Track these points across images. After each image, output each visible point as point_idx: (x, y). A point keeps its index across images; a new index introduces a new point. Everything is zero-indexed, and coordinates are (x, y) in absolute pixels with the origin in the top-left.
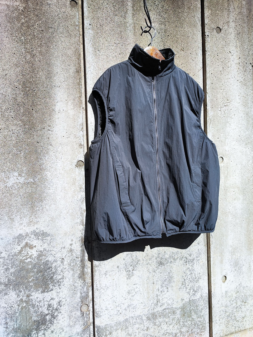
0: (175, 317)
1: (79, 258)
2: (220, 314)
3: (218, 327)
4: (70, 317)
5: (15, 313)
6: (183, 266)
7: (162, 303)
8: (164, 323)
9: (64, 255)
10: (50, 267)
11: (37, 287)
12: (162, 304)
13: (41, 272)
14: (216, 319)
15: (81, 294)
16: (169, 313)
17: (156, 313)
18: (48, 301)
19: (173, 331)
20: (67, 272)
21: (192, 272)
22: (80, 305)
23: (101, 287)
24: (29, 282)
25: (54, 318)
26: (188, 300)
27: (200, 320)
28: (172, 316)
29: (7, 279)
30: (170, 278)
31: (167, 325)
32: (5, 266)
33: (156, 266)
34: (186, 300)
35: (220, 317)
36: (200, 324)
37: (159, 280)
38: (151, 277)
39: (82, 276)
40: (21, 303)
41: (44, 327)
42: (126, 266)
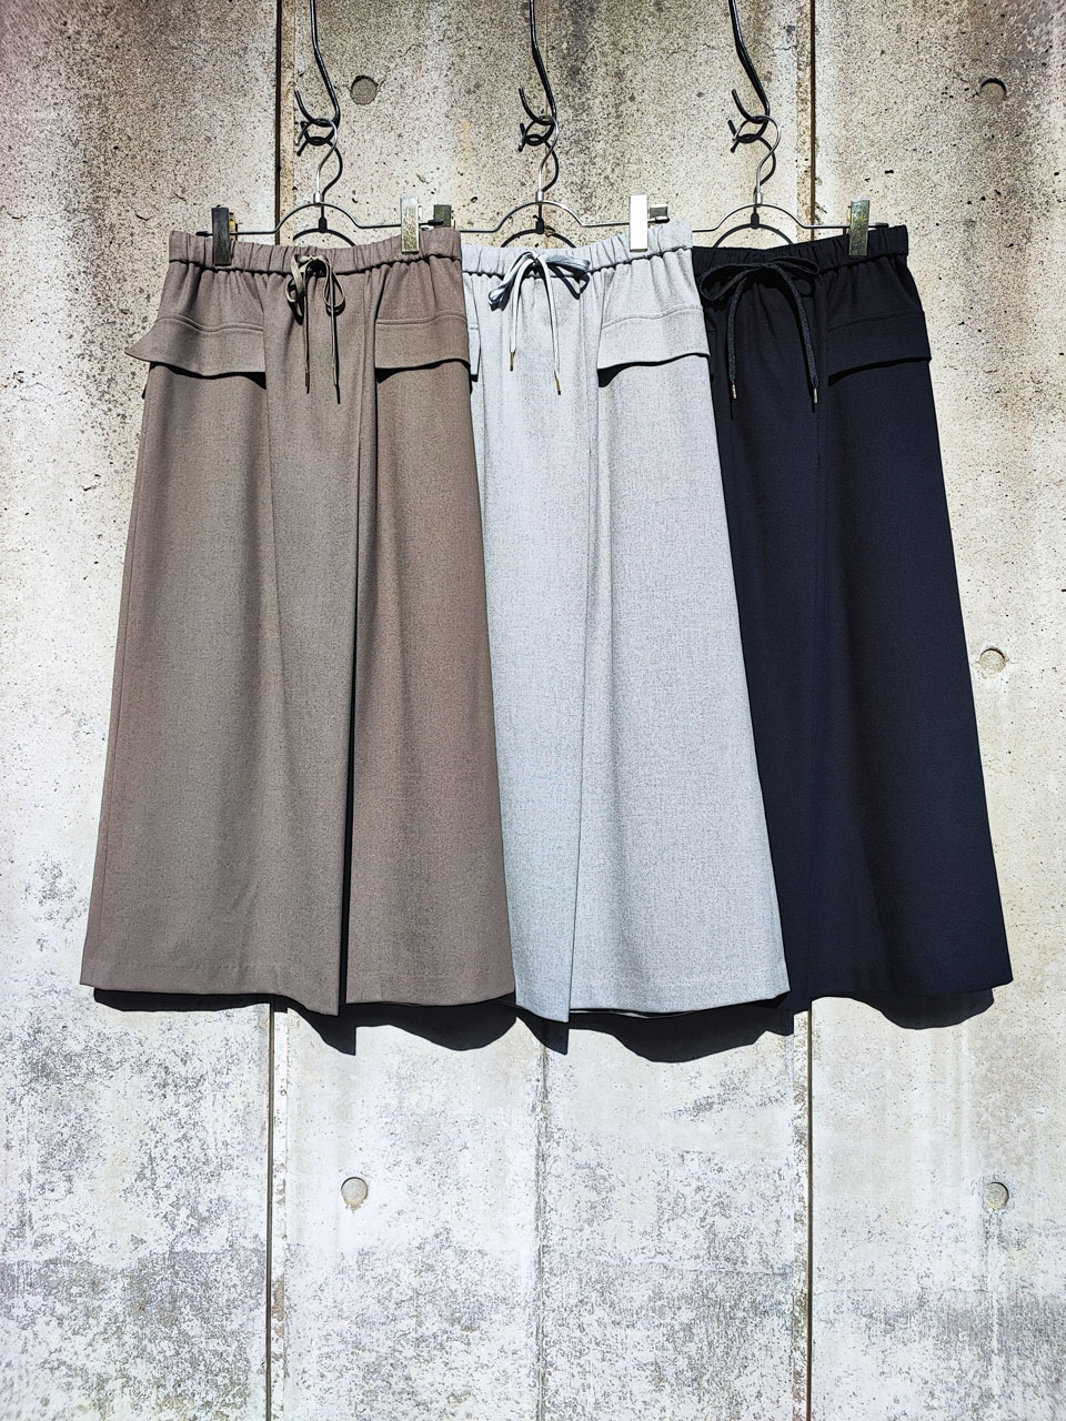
0: (100, 1307)
2: (325, 1350)
3: (313, 1403)
6: (146, 1102)
7: (42, 1232)
8: (50, 1318)
12: (45, 1235)
14: (304, 1364)
16: (73, 1282)
17: (15, 1268)
19: (89, 1365)
21: (192, 1133)
26: (167, 1249)
27: (221, 1349)
28: (84, 1299)
30: (83, 1141)
31: (59, 1331)
33: (22, 1077)
34: (156, 1245)
35: (329, 1361)
36: (218, 1364)
37: (32, 1140)
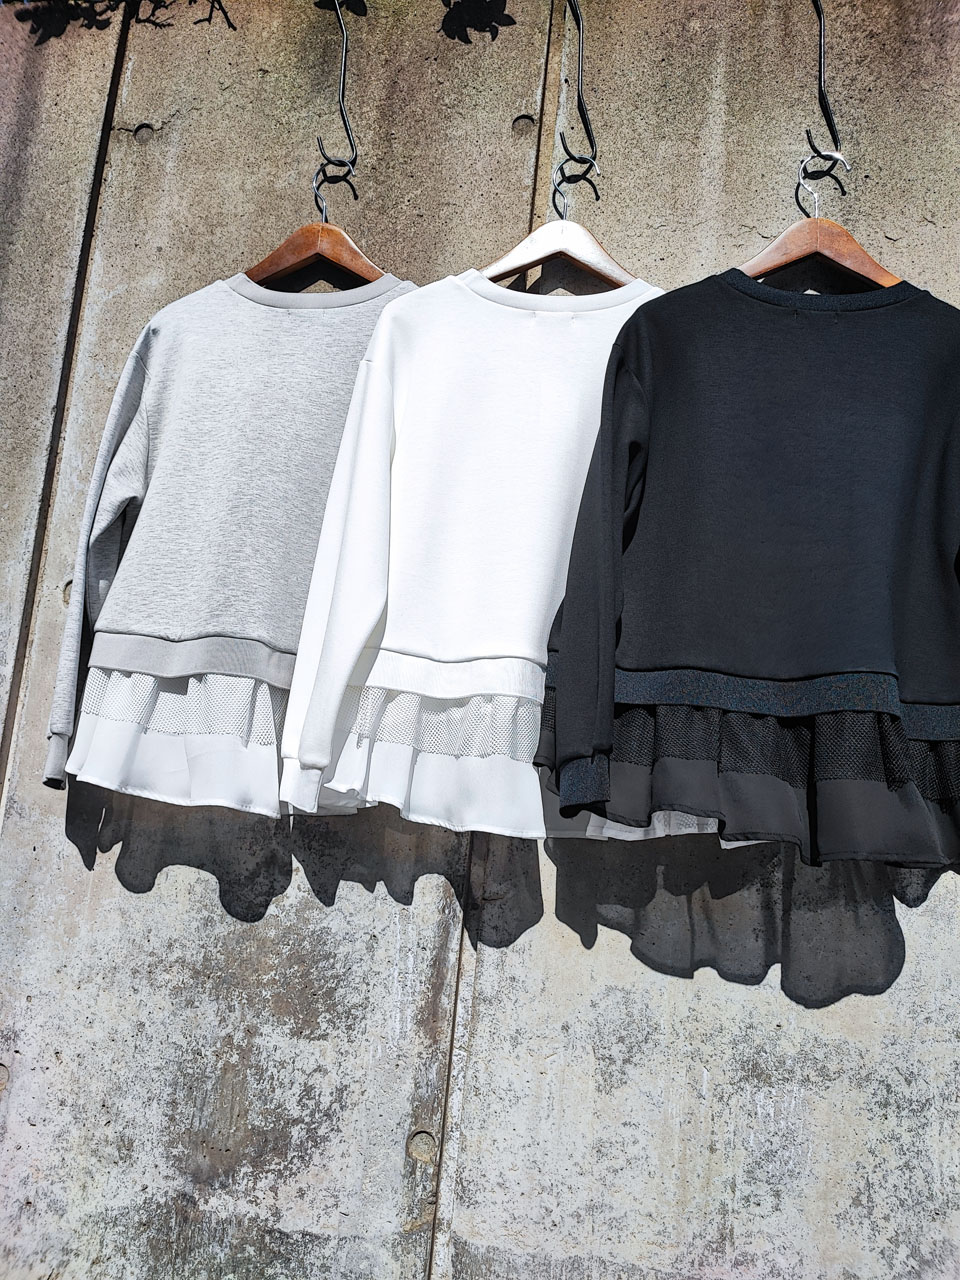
1: (428, 952)
4: (367, 1162)
5: (203, 1078)
9: (380, 927)
10: (330, 953)
11: (282, 1007)
13: (301, 961)
15: (416, 1085)
18: (308, 1072)
20: (380, 989)
22: (406, 1126)
23: (493, 1086)
24: (259, 983)
25: (315, 1146)
29: (202, 955)
32: (203, 910)
38: (702, 1119)
39: (430, 1018)
40: (226, 1049)
41: (279, 1164)
42: (599, 1032)
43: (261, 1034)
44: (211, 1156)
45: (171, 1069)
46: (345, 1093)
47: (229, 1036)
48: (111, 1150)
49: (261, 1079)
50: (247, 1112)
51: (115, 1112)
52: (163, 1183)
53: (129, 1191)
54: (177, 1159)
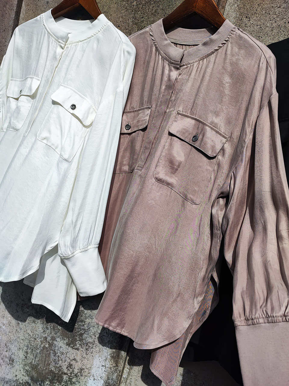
43: (56, 341)
44: (37, 374)
45: (27, 341)
46: (83, 371)
47: (46, 337)
48: (7, 360)
49: (55, 355)
50: (50, 364)
51: (9, 348)
52: (22, 376)
53: (12, 375)
54: (27, 371)
